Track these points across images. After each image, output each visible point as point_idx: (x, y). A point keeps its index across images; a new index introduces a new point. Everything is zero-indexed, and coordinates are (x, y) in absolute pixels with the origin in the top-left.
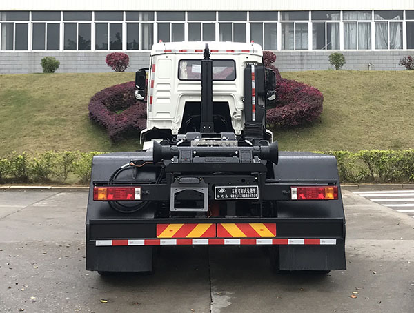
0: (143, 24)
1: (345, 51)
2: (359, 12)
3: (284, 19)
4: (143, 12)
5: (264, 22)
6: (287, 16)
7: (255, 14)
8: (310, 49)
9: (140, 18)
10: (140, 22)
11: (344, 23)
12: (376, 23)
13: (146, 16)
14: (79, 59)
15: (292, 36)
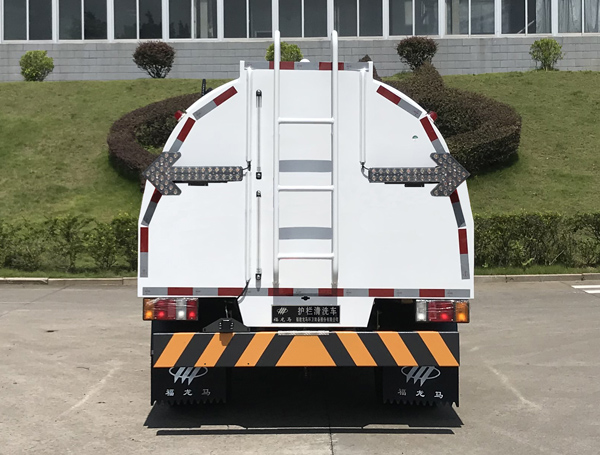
1: (561, 35)
8: (498, 33)
14: (86, 54)
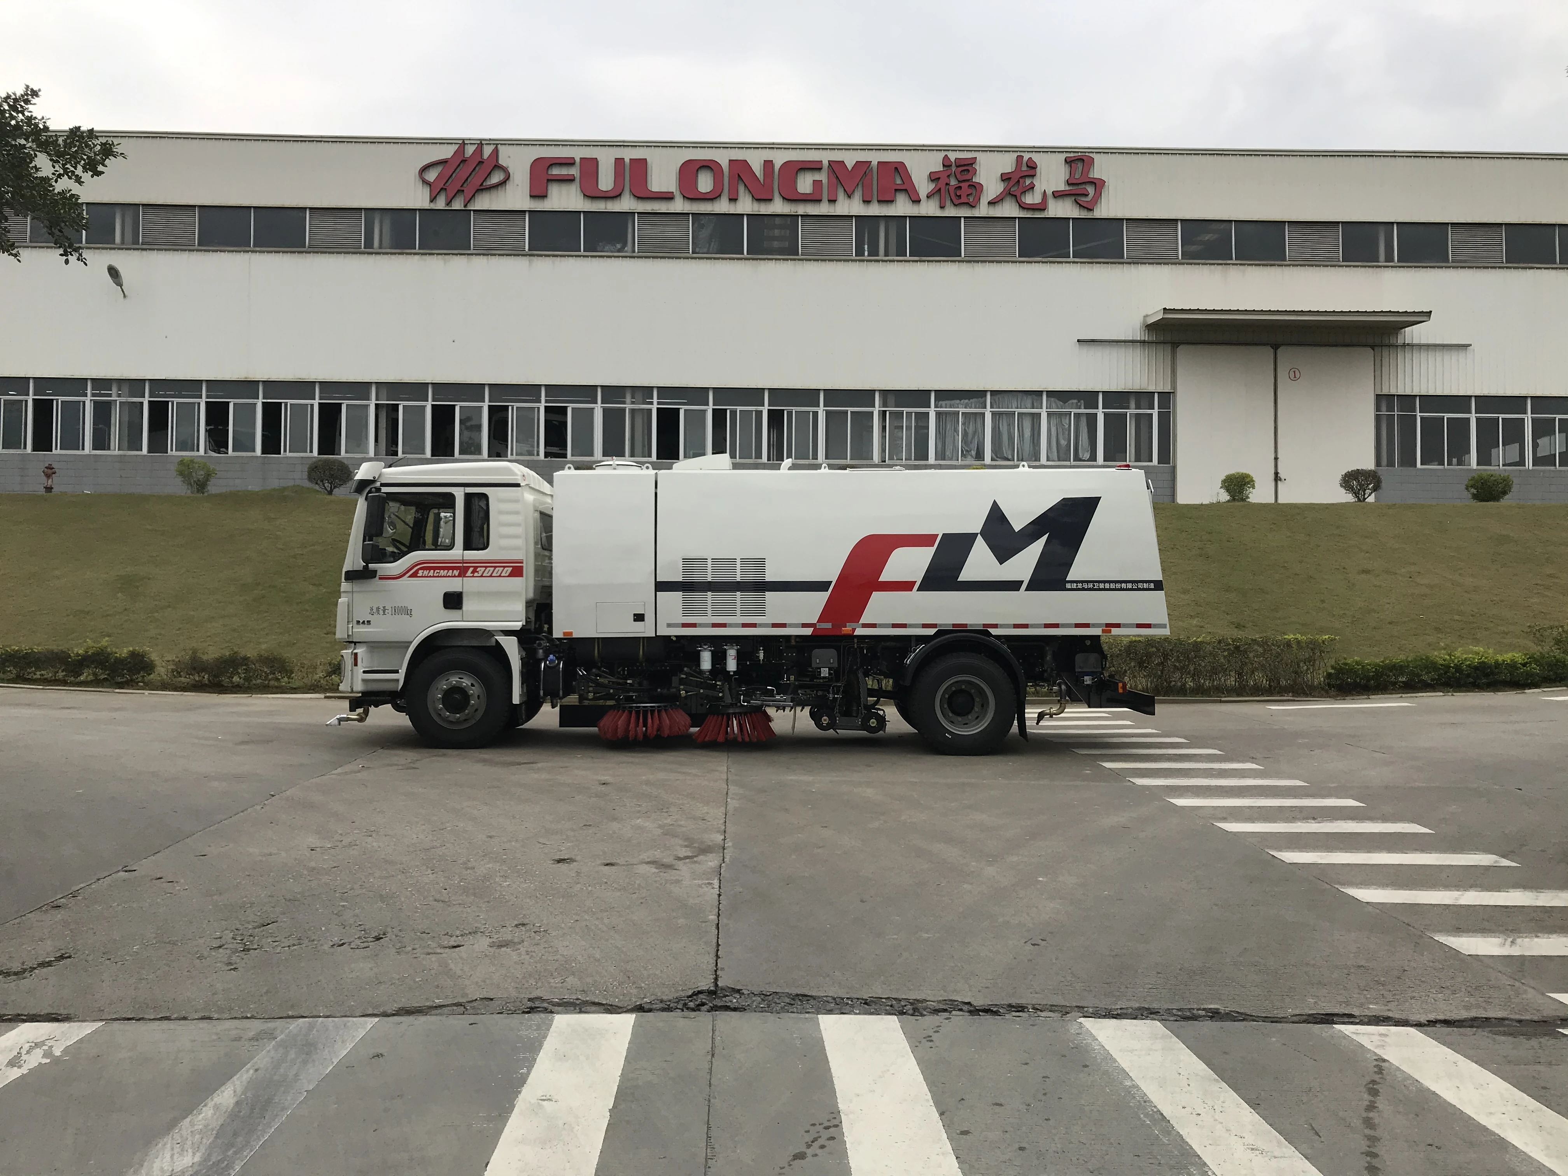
0: (633, 411)
2: (1020, 395)
3: (885, 404)
4: (634, 389)
5: (850, 409)
6: (891, 399)
7: (835, 396)
9: (628, 399)
10: (628, 406)
11: (993, 414)
12: (1049, 415)
13: (639, 396)
15: (900, 434)
